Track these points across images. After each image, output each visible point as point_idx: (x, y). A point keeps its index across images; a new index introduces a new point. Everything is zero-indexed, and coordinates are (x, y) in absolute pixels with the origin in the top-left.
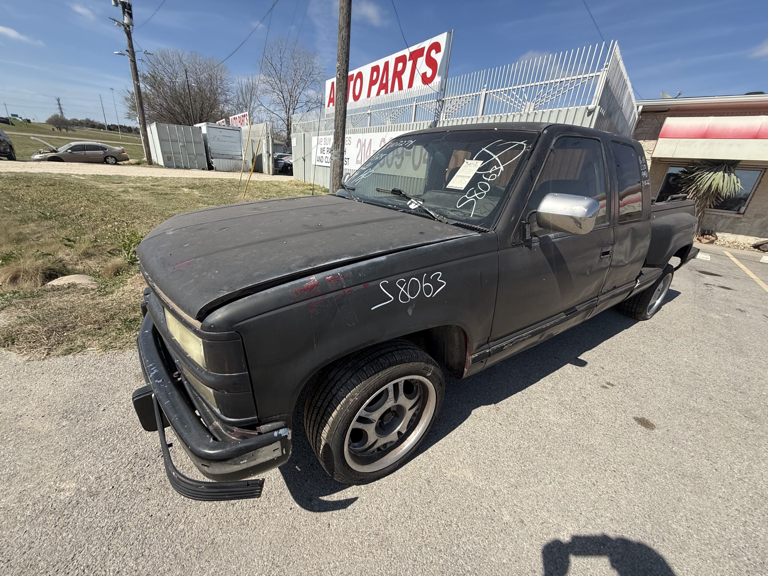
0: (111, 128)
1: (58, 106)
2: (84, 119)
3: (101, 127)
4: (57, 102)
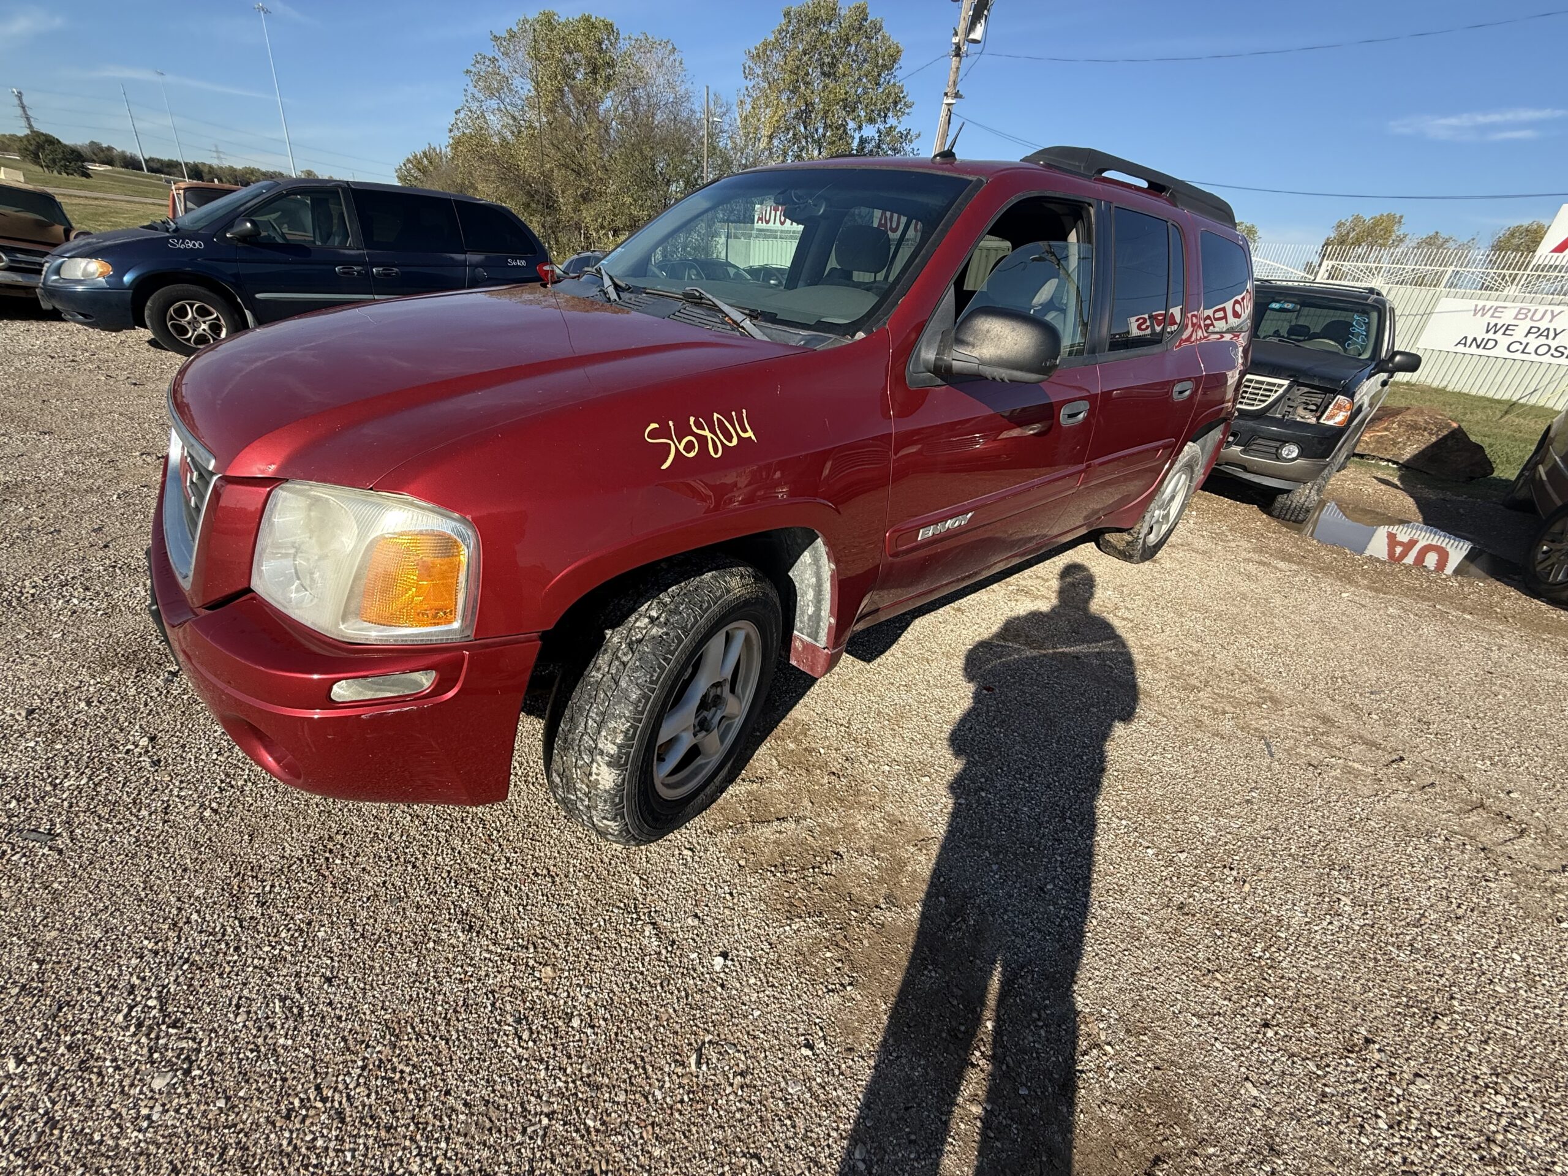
0: (155, 165)
1: (19, 111)
2: (87, 142)
3: (131, 163)
4: (16, 101)
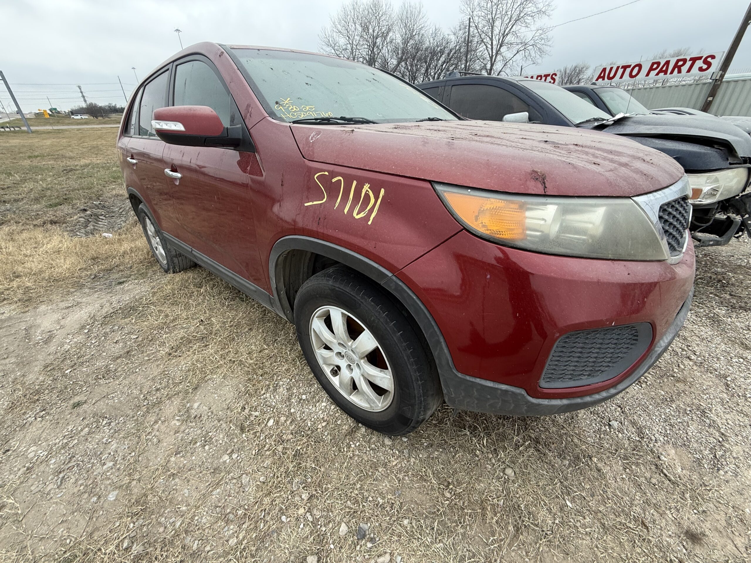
1: (81, 95)
4: (79, 91)
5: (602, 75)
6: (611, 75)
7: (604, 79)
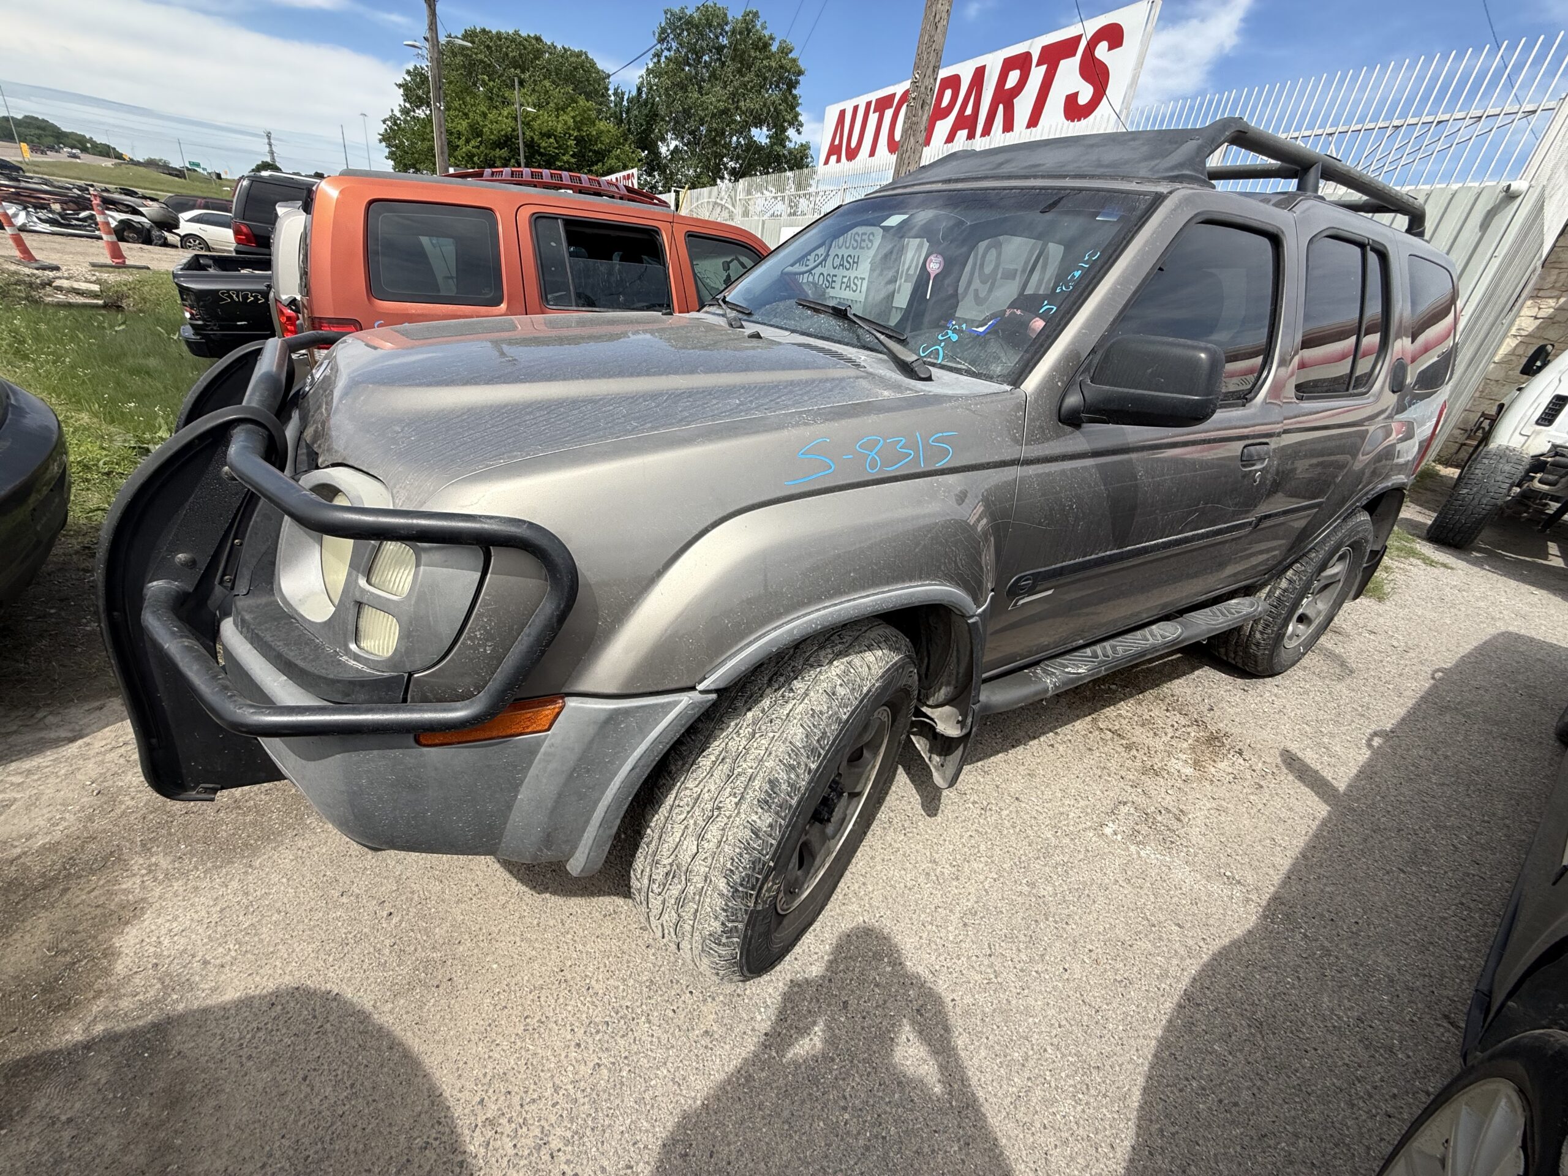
1: (267, 148)
4: (266, 140)
5: (837, 142)
6: (853, 144)
7: (839, 160)
